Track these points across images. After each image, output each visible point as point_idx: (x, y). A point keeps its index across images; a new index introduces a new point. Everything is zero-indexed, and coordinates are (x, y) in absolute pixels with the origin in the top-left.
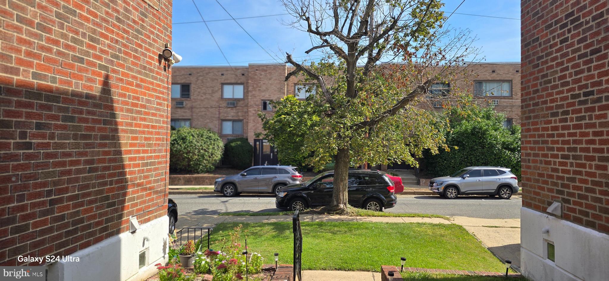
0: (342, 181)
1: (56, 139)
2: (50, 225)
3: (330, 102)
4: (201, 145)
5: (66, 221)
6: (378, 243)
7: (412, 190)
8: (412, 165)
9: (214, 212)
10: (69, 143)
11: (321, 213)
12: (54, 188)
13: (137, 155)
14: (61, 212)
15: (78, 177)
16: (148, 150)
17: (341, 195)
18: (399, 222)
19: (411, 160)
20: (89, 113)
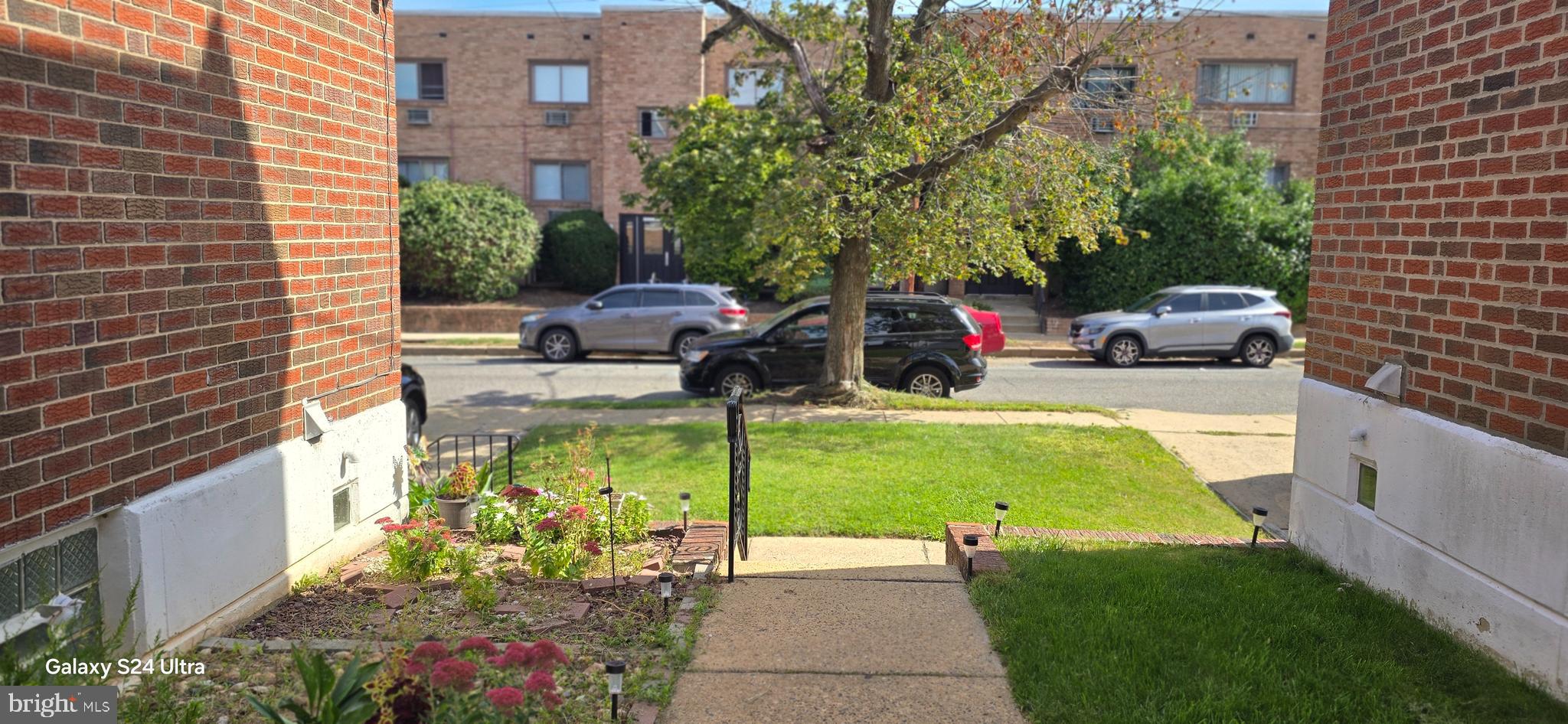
0: (849, 321)
1: (91, 191)
2: (92, 417)
3: (822, 113)
4: (480, 229)
5: (135, 406)
6: (938, 473)
7: (1024, 345)
8: (1030, 279)
9: (522, 400)
10: (126, 201)
11: (796, 401)
12: (95, 320)
13: (313, 241)
14: (119, 384)
15: (158, 293)
16: (340, 229)
17: (847, 357)
18: (990, 422)
19: (1027, 269)
20: (174, 120)
